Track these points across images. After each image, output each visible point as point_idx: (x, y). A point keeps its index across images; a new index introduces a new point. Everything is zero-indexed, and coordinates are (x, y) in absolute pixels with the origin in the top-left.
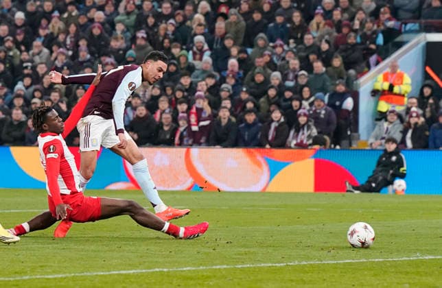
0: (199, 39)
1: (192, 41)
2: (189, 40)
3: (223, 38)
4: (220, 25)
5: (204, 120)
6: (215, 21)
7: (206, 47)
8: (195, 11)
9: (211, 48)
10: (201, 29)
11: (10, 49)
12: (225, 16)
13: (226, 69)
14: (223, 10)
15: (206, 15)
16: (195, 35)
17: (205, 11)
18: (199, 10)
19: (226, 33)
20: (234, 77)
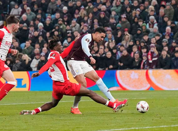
0: (152, 17)
1: (149, 19)
2: (147, 18)
3: (163, 17)
4: (162, 11)
5: (155, 57)
6: (159, 9)
7: (155, 21)
8: (150, 4)
9: (157, 22)
10: (153, 13)
11: (61, 25)
12: (164, 7)
13: (165, 32)
14: (163, 3)
15: (155, 6)
16: (150, 16)
17: (154, 4)
18: (152, 4)
19: (165, 14)
20: (169, 35)
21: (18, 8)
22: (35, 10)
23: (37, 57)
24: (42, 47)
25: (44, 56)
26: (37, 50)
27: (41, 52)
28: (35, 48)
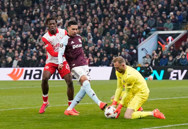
0: (89, 34)
1: (87, 35)
3: (96, 33)
4: (96, 30)
5: (91, 62)
6: (94, 28)
7: (91, 36)
9: (93, 37)
10: (90, 31)
11: (31, 38)
12: (97, 27)
13: (97, 43)
14: (96, 25)
16: (88, 33)
17: (91, 26)
18: (89, 25)
19: (97, 32)
20: (100, 45)
22: (16, 29)
23: (16, 58)
24: (19, 52)
25: (21, 58)
26: (17, 54)
27: (19, 55)
28: (15, 53)
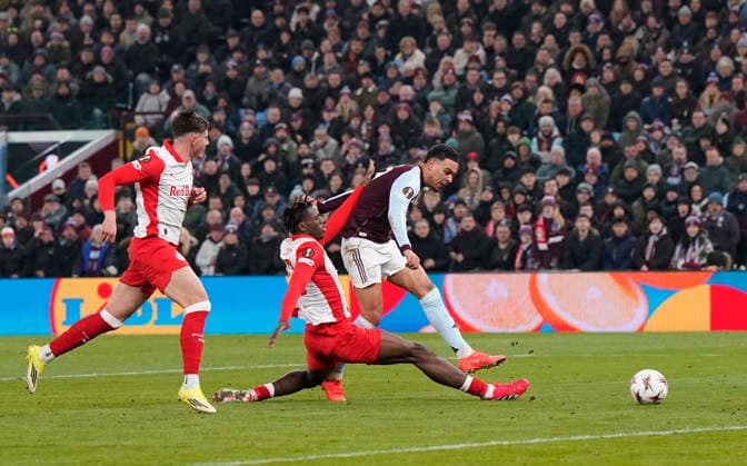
0: (546, 120)
1: (537, 125)
2: (531, 123)
3: (579, 118)
4: (575, 101)
5: (556, 235)
6: (567, 96)
7: (556, 132)
8: (540, 82)
9: (563, 134)
10: (547, 108)
11: (283, 141)
12: (582, 89)
13: (585, 162)
14: (579, 79)
15: (555, 88)
16: (541, 115)
17: (553, 82)
18: (546, 81)
19: (583, 112)
20: (595, 173)
21: (157, 93)
22: (209, 98)
23: (214, 234)
24: (228, 205)
25: (235, 232)
26: (214, 215)
27: (226, 219)
28: (208, 210)
